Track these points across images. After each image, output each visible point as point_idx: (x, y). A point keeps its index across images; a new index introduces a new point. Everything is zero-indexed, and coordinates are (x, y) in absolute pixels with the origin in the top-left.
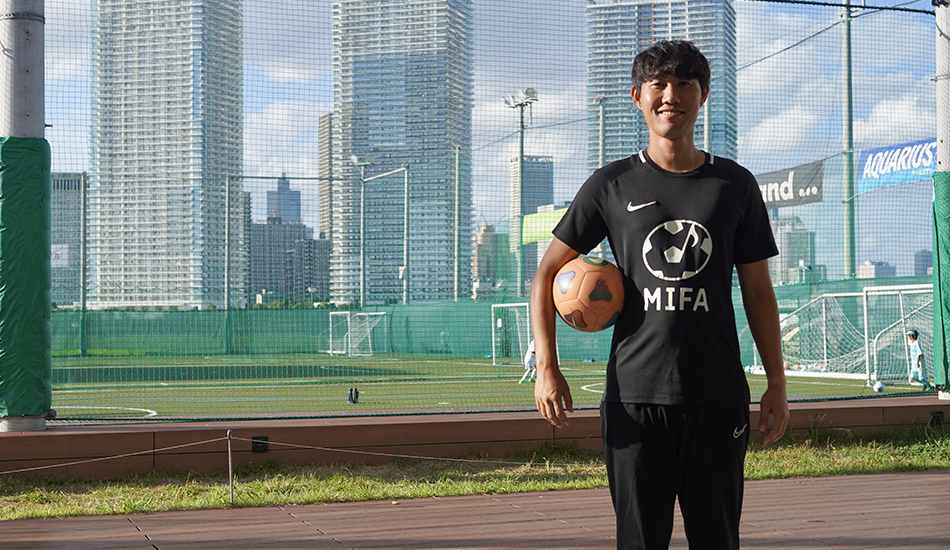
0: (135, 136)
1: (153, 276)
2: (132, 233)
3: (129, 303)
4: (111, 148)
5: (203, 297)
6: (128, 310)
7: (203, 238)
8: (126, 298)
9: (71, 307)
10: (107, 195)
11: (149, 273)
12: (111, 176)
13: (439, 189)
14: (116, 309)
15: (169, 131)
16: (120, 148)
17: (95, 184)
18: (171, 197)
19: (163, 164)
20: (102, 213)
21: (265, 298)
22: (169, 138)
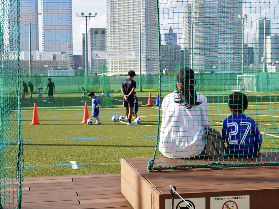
0: (122, 15)
1: (129, 64)
2: (121, 49)
3: (121, 73)
4: (114, 19)
5: (146, 71)
6: (120, 76)
7: (146, 50)
8: (120, 71)
9: (101, 75)
10: (113, 35)
11: (127, 63)
12: (114, 29)
13: (230, 31)
14: (116, 76)
15: (134, 12)
16: (117, 19)
17: (108, 32)
18: (134, 36)
19: (132, 24)
20: (111, 42)
21: (166, 71)
22: (134, 15)
